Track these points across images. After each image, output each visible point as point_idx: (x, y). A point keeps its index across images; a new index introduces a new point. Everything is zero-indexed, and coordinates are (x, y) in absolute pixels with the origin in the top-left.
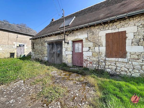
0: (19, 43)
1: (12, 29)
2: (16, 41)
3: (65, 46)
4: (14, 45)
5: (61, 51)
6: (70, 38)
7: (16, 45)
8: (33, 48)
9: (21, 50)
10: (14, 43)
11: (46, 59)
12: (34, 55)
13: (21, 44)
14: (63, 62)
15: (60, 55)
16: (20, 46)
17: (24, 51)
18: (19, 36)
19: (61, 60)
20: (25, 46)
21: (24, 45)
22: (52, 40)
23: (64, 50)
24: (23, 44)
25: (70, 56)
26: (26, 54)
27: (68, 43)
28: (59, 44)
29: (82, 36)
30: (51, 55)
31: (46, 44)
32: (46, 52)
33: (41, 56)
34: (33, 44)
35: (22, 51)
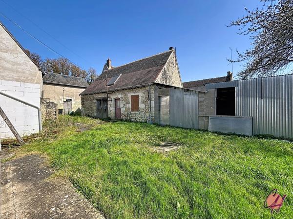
0: (66, 98)
1: (58, 82)
2: (63, 95)
3: (109, 102)
4: (61, 100)
5: (107, 107)
6: (113, 97)
7: (63, 100)
8: (83, 104)
9: (68, 105)
10: (61, 97)
11: (95, 114)
12: (84, 111)
13: (68, 98)
14: (109, 116)
15: (106, 110)
16: (67, 101)
17: (72, 107)
18: (66, 88)
19: (107, 115)
20: (73, 100)
21: (71, 100)
22: (100, 97)
23: (109, 106)
24: (70, 98)
25: (113, 111)
26: (74, 110)
27: (111, 100)
28: (105, 100)
29: (119, 96)
30: (99, 110)
31: (95, 101)
32: (95, 108)
33: (90, 112)
34: (83, 100)
35: (70, 107)
